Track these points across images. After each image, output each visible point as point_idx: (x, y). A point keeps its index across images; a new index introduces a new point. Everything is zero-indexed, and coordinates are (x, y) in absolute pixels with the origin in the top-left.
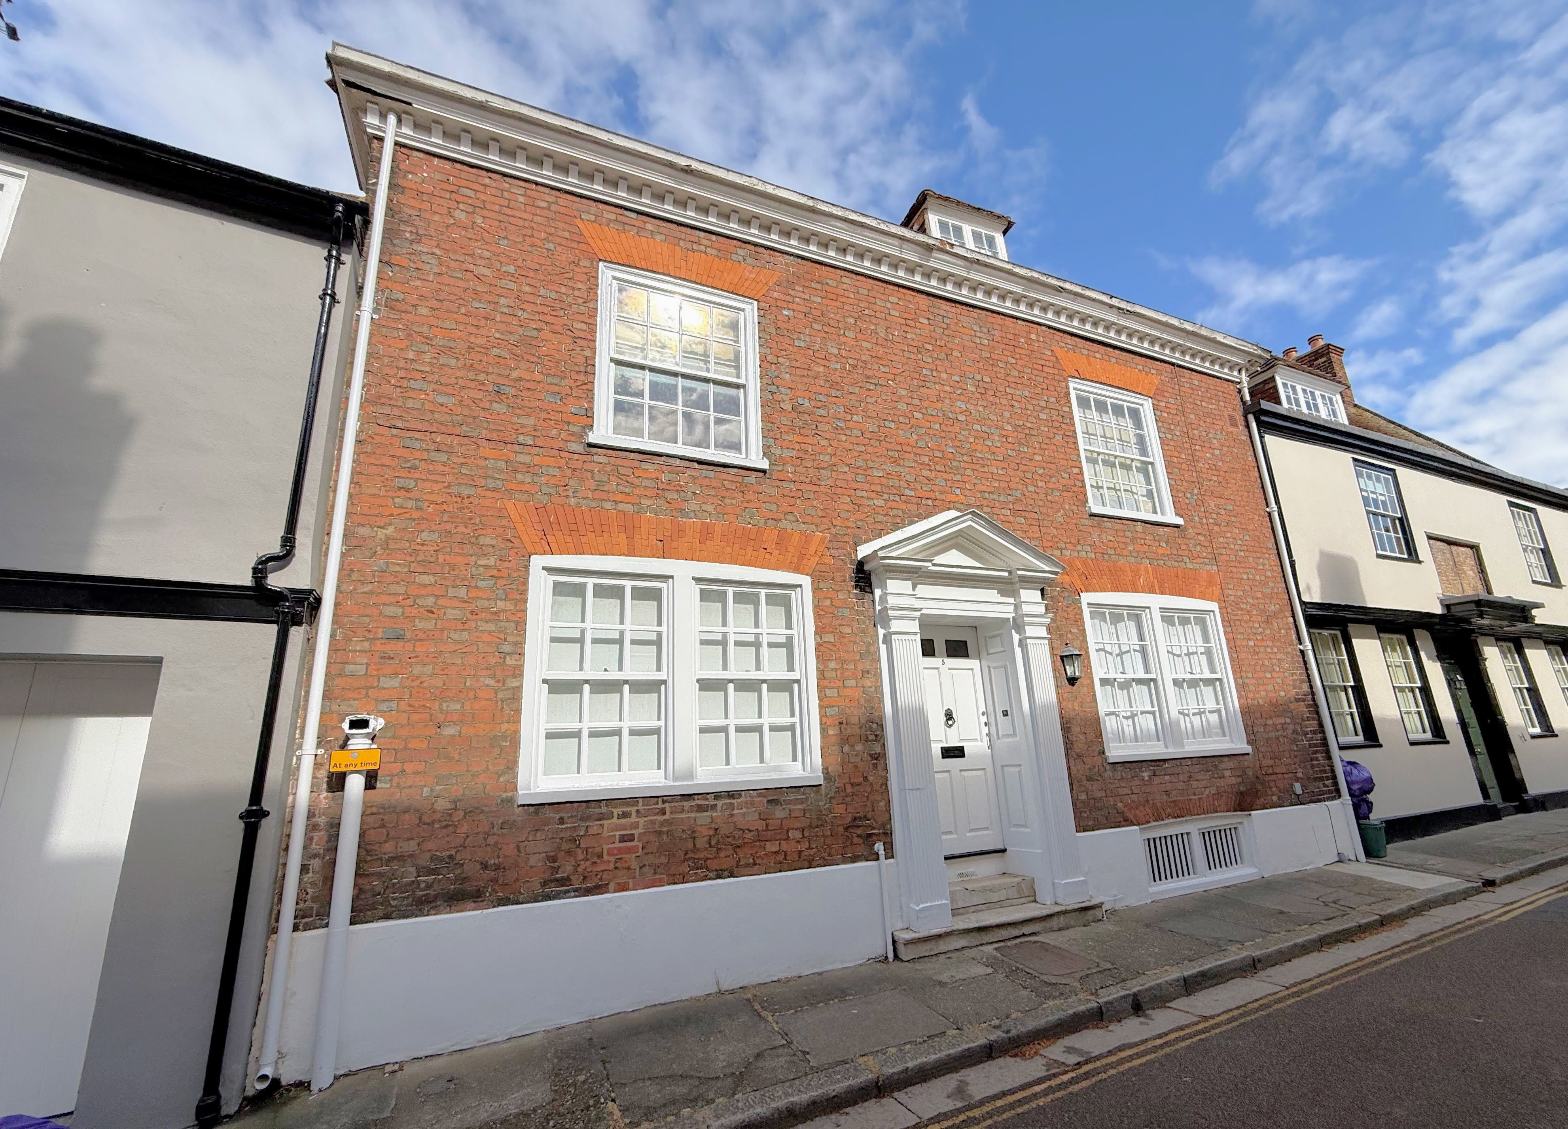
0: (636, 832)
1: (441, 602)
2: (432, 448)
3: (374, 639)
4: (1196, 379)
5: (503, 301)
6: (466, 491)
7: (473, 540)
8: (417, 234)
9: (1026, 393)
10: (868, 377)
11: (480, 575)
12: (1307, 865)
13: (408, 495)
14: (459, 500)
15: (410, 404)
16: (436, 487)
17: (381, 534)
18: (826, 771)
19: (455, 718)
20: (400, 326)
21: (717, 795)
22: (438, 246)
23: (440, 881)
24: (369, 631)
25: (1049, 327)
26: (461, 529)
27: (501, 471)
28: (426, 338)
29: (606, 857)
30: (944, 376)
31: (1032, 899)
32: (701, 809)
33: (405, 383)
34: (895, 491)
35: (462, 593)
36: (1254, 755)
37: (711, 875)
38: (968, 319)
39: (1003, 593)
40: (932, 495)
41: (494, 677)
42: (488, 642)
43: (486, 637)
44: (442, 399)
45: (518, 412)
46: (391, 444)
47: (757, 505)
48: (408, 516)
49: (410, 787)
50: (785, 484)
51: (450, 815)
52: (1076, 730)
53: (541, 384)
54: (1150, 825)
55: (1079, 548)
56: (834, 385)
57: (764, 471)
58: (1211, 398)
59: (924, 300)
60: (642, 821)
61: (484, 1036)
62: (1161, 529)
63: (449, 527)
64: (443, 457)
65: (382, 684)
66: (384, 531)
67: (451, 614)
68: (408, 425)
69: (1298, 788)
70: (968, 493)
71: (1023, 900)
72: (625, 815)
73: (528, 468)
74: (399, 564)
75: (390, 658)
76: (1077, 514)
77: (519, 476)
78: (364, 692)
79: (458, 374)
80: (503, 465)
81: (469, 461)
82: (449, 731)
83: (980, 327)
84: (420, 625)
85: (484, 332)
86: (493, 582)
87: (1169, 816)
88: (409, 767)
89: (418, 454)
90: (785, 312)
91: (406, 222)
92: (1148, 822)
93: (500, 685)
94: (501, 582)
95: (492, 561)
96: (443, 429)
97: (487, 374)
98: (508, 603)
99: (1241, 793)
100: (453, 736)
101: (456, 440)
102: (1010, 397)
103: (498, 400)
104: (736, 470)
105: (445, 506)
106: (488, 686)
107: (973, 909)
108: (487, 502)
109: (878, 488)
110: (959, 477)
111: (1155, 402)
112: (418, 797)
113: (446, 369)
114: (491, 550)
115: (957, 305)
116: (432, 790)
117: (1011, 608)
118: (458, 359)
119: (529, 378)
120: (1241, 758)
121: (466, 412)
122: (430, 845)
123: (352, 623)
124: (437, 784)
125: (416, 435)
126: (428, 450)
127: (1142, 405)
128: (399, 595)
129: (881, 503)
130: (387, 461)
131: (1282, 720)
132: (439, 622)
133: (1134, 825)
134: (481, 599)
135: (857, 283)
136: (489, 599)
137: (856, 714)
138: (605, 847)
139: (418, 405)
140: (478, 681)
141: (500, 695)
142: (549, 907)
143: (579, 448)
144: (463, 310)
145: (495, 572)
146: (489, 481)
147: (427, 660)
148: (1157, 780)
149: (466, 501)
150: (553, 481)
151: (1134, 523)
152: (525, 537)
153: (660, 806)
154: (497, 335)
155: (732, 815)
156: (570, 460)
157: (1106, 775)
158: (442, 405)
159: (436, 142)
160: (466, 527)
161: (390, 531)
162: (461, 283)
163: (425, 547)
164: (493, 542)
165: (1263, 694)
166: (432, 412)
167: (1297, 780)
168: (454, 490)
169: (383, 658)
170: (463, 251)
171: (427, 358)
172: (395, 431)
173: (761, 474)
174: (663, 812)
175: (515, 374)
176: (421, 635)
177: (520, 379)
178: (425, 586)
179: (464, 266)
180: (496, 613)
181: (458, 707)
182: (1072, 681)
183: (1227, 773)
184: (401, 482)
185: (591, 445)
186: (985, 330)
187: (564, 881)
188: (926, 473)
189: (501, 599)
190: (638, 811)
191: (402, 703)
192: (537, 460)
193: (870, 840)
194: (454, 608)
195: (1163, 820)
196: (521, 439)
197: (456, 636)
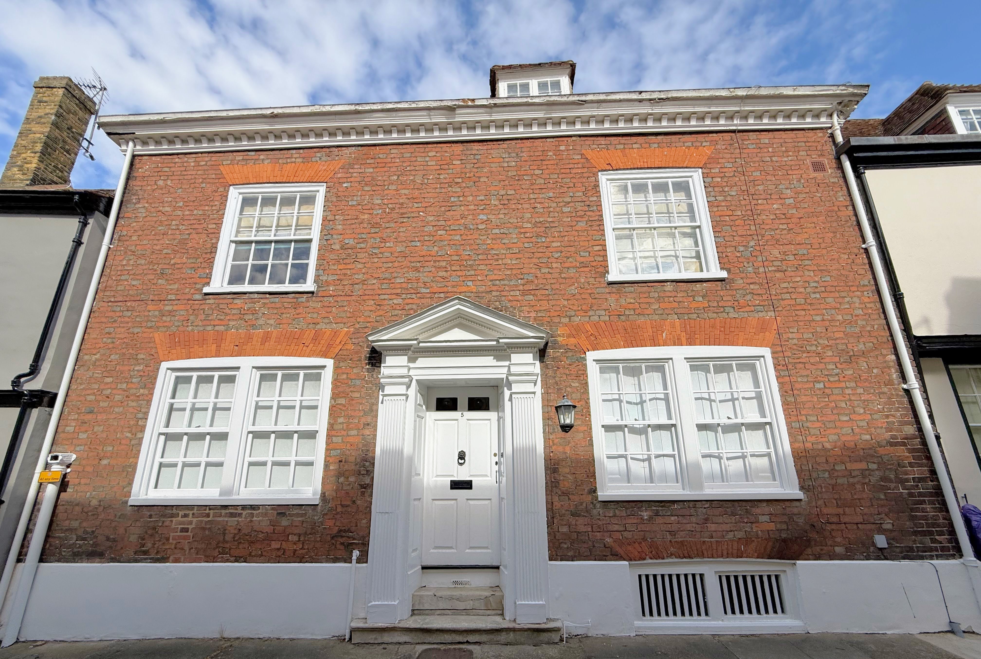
0: (190, 527)
1: (114, 392)
2: (125, 309)
3: (81, 413)
4: (765, 138)
5: (174, 223)
6: (136, 330)
7: (135, 357)
8: (139, 199)
9: (551, 194)
10: (402, 214)
11: (134, 375)
12: (889, 629)
13: (110, 336)
14: (132, 335)
15: (119, 289)
16: (123, 330)
17: (94, 358)
18: (323, 495)
19: (109, 455)
20: (122, 249)
21: (244, 507)
22: (147, 202)
23: (85, 544)
24: (79, 409)
25: (580, 136)
26: (131, 351)
27: (156, 317)
28: (133, 252)
29: (171, 541)
30: (470, 198)
31: (501, 612)
32: (232, 515)
33: (119, 278)
34: (413, 291)
35: (124, 386)
36: (809, 502)
37: (232, 559)
38: (496, 151)
39: (498, 358)
40: (445, 289)
41: (130, 432)
42: (132, 413)
43: (131, 410)
44: (134, 283)
45: (171, 282)
46: (107, 311)
47: (304, 316)
48: (107, 347)
49: (82, 492)
50: (325, 299)
51: (96, 508)
52: (564, 470)
53: (185, 265)
54: (645, 562)
55: (591, 313)
56: (374, 225)
57: (312, 293)
58: (787, 151)
59: (460, 147)
60: (195, 520)
61: (87, 636)
62: (698, 285)
63: (124, 351)
64: (129, 314)
65: (80, 437)
66: (96, 356)
67: (118, 397)
68: (116, 300)
69: (881, 541)
70: (478, 283)
71: (489, 612)
72: (186, 516)
73: (171, 313)
74: (98, 373)
75: (86, 423)
76: (594, 285)
77: (164, 318)
78: (71, 441)
79: (145, 267)
80: (158, 313)
81: (141, 314)
82: (105, 462)
83: (509, 153)
84: (102, 404)
85: (161, 242)
86: (140, 379)
87: (671, 555)
88: (83, 481)
89: (118, 314)
90: (345, 185)
91: (134, 195)
92: (644, 559)
93: (134, 436)
94: (144, 379)
95: (141, 368)
96: (133, 299)
97: (159, 264)
98: (145, 390)
99: (784, 541)
100: (106, 465)
101: (137, 303)
102: (533, 201)
103: (162, 278)
104: (293, 295)
105: (125, 340)
106: (127, 437)
107: (438, 612)
108: (145, 335)
109: (399, 291)
110: (473, 273)
111: (705, 171)
112: (84, 498)
113: (139, 266)
114: (142, 361)
115: (489, 143)
116: (91, 494)
117: (502, 370)
118: (146, 260)
119: (179, 262)
120: (787, 504)
121: (145, 287)
122: (85, 524)
123: (73, 405)
124: (94, 491)
125: (119, 304)
126: (123, 311)
127: (691, 177)
128: (95, 389)
129: (400, 301)
130: (104, 320)
131: (863, 466)
132: (111, 403)
133: (624, 560)
134: (133, 388)
135: (403, 151)
136: (136, 389)
137: (352, 455)
138: (172, 534)
139: (123, 288)
140: (123, 434)
141: (133, 442)
142: (134, 566)
143: (200, 297)
144: (153, 233)
145: (142, 373)
146: (149, 323)
147: (101, 423)
148: (659, 520)
149: (136, 335)
150: (182, 318)
151: (662, 284)
152: (160, 352)
153: (207, 511)
154: (167, 242)
155: (251, 521)
156: (194, 304)
157: (595, 512)
158: (134, 286)
159: (152, 149)
160: (133, 350)
161: (98, 356)
162: (155, 219)
163: (112, 363)
164: (144, 357)
165: (833, 438)
166: (129, 290)
167: (881, 531)
168: (131, 330)
169: (82, 423)
170: (159, 201)
171: (131, 262)
172: (110, 304)
173: (310, 295)
174: (208, 515)
175: (173, 262)
176: (101, 410)
177: (175, 264)
178: (107, 383)
179: (158, 209)
180: (138, 396)
181: (111, 448)
182: (566, 428)
183: (762, 518)
184: (107, 330)
185: (206, 294)
186: (514, 155)
187: (145, 553)
188: (441, 274)
189: (142, 388)
190: (193, 514)
191: (86, 446)
192: (175, 308)
193: (349, 547)
194: (119, 395)
195: (663, 559)
196: (169, 297)
197: (116, 410)
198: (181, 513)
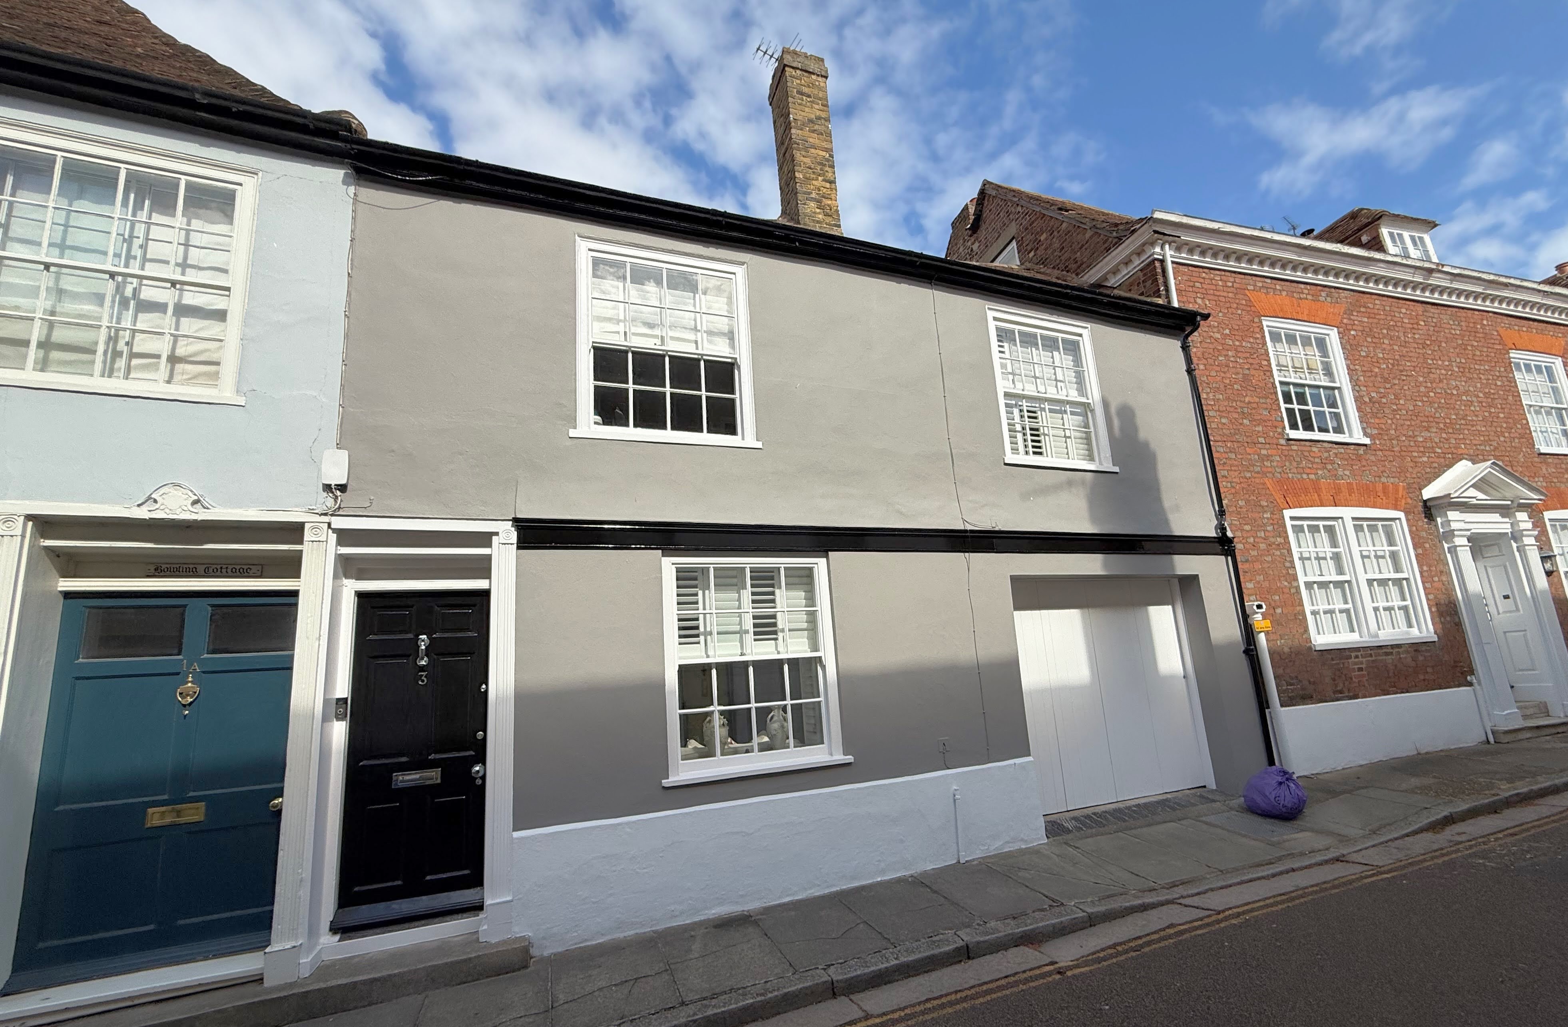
0: (1363, 666)
1: (1256, 540)
2: (1229, 450)
6: (1247, 475)
7: (1258, 503)
9: (1487, 367)
10: (1401, 371)
11: (1266, 523)
13: (1227, 480)
14: (1246, 480)
16: (1237, 474)
18: (1435, 633)
21: (1392, 646)
25: (1495, 313)
27: (1257, 461)
29: (1354, 679)
30: (1440, 362)
32: (1387, 654)
34: (1431, 450)
35: (1263, 534)
37: (1399, 691)
40: (1449, 451)
41: (1288, 581)
42: (1279, 562)
43: (1279, 559)
44: (1223, 421)
45: (1254, 423)
47: (1368, 468)
48: (1230, 492)
49: (1273, 640)
50: (1378, 453)
51: (1291, 655)
53: (1259, 404)
55: (1536, 479)
56: (1386, 380)
57: (1366, 445)
59: (1420, 308)
60: (1364, 660)
61: (1333, 767)
63: (1247, 496)
65: (1247, 586)
67: (1262, 546)
68: (1215, 439)
70: (1468, 447)
72: (1357, 657)
73: (1267, 458)
74: (1236, 520)
75: (1247, 572)
76: (1532, 454)
77: (1265, 463)
80: (1256, 457)
81: (1244, 457)
82: (1279, 611)
83: (1454, 321)
84: (1253, 553)
85: (1228, 375)
86: (1273, 527)
90: (1353, 332)
93: (1291, 585)
94: (1276, 527)
95: (1270, 515)
96: (1229, 439)
97: (1236, 402)
98: (1281, 539)
100: (1280, 613)
101: (1237, 445)
102: (1478, 372)
103: (1244, 417)
104: (1353, 446)
105: (1244, 485)
106: (1287, 586)
108: (1257, 481)
109: (1422, 449)
110: (1461, 436)
111: (1564, 360)
112: (1277, 646)
113: (1221, 401)
114: (1267, 508)
115: (1439, 307)
116: (1281, 642)
117: (1509, 526)
118: (1222, 395)
119: (1253, 401)
122: (1287, 671)
124: (1281, 639)
127: (1554, 363)
128: (1241, 537)
129: (1425, 459)
132: (1259, 551)
134: (1270, 537)
135: (1384, 303)
136: (1274, 537)
137: (1443, 599)
138: (1353, 674)
139: (1216, 426)
140: (1281, 583)
141: (1292, 591)
142: (1340, 704)
143: (1283, 442)
144: (1218, 363)
145: (1273, 521)
146: (1255, 468)
147: (1260, 573)
149: (1249, 481)
150: (1280, 464)
152: (1278, 500)
153: (1369, 652)
154: (1234, 376)
155: (1400, 658)
156: (1282, 450)
158: (1224, 425)
159: (1184, 257)
160: (1253, 496)
163: (1242, 510)
164: (1267, 504)
166: (1222, 429)
168: (1243, 475)
171: (1211, 396)
173: (1365, 448)
174: (1371, 655)
175: (1247, 400)
176: (1254, 559)
178: (1248, 531)
180: (1279, 545)
181: (1278, 598)
182: (1548, 573)
185: (1289, 439)
186: (1457, 323)
187: (1341, 692)
188: (1444, 435)
189: (1279, 537)
190: (1361, 655)
191: (1258, 596)
192: (1269, 452)
193: (1464, 674)
194: (1262, 543)
196: (1260, 440)
197: (1267, 559)
198: (1353, 654)
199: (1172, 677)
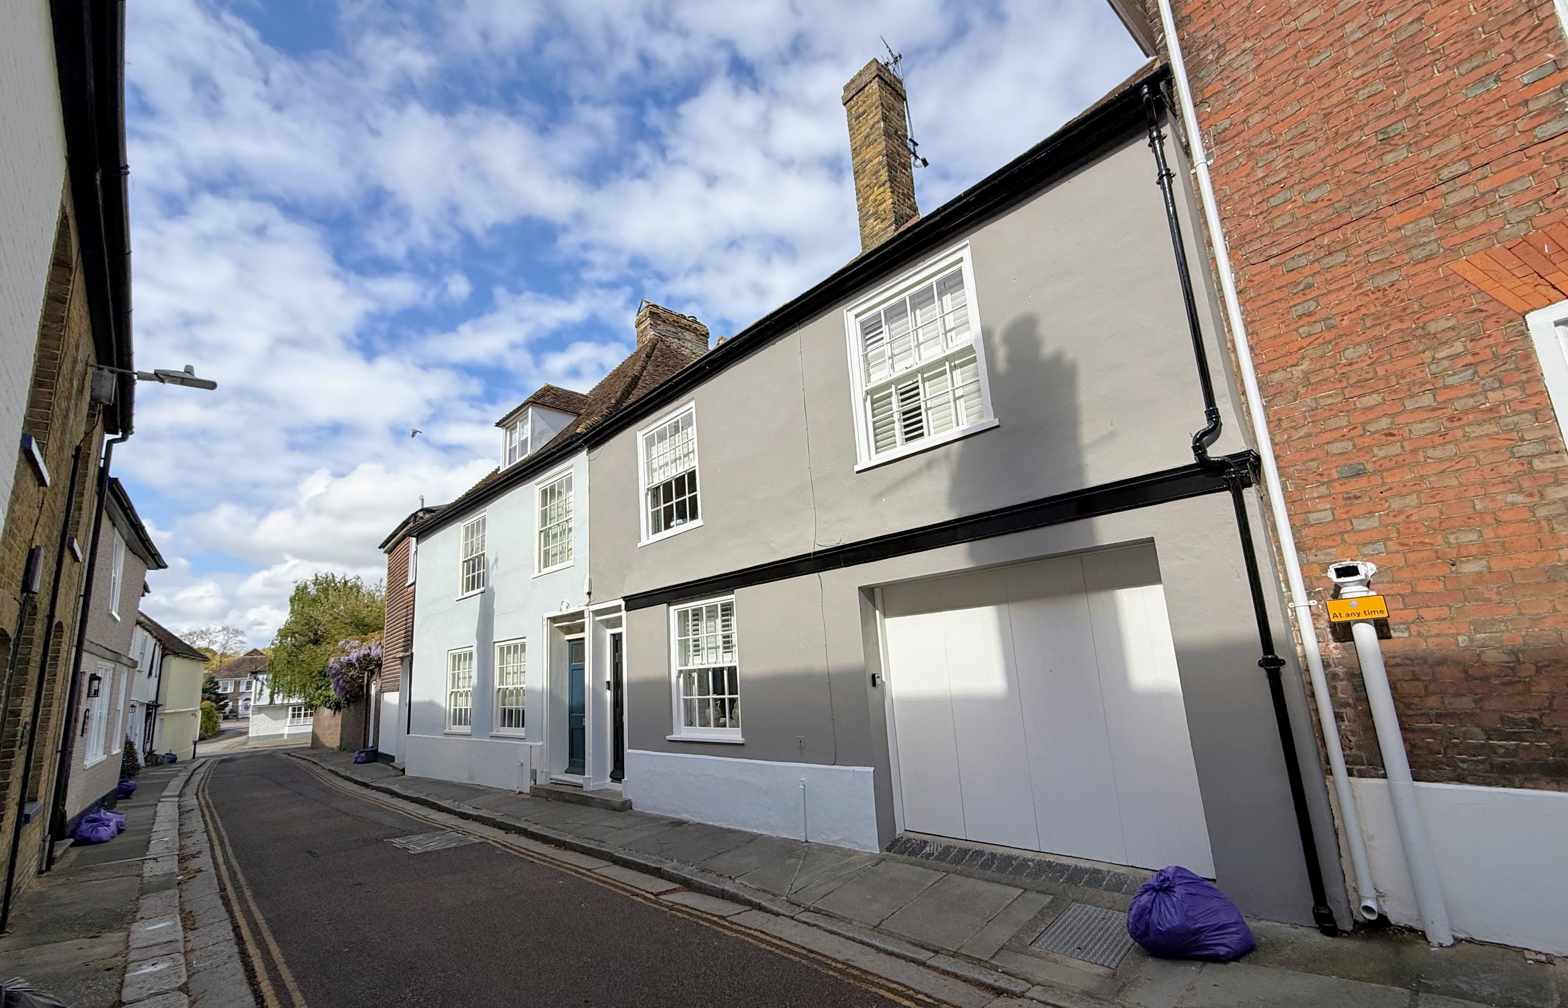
1: (1399, 419)
2: (1322, 254)
3: (1329, 482)
5: (1349, 28)
6: (1384, 281)
7: (1420, 332)
11: (1445, 370)
13: (1313, 319)
14: (1380, 294)
15: (1278, 223)
16: (1343, 295)
17: (1297, 372)
19: (1474, 550)
20: (1238, 153)
22: (1246, 38)
23: (1525, 748)
24: (1322, 475)
26: (1396, 326)
27: (1428, 231)
28: (1270, 143)
33: (1264, 207)
35: (1427, 400)
41: (1520, 491)
42: (1493, 449)
43: (1487, 444)
44: (1313, 196)
45: (1426, 143)
46: (1273, 276)
48: (1321, 340)
49: (1438, 635)
51: (1512, 669)
53: (1452, 84)
63: (1377, 331)
64: (1341, 257)
65: (1356, 527)
66: (1300, 368)
67: (1418, 429)
68: (1284, 247)
73: (1473, 204)
74: (1330, 396)
75: (1357, 498)
77: (1462, 223)
78: (1338, 538)
79: (1323, 154)
80: (1430, 222)
81: (1375, 244)
82: (1471, 567)
84: (1381, 453)
85: (1336, 85)
86: (1470, 372)
88: (1426, 613)
89: (1307, 271)
91: (1204, 47)
93: (1536, 499)
94: (1482, 369)
95: (1458, 347)
96: (1328, 226)
97: (1361, 128)
98: (1508, 391)
100: (1479, 574)
101: (1349, 230)
103: (1389, 148)
105: (1363, 311)
106: (1513, 504)
108: (1423, 279)
112: (1453, 647)
113: (1304, 160)
114: (1452, 334)
116: (1471, 640)
118: (1315, 139)
119: (1428, 90)
121: (1349, 190)
122: (1493, 704)
123: (1300, 471)
124: (1476, 631)
125: (1298, 251)
126: (1318, 260)
128: (1342, 428)
130: (1276, 296)
132: (1406, 444)
134: (1459, 398)
136: (1472, 396)
139: (1288, 219)
140: (1493, 500)
141: (1542, 512)
144: (1301, 81)
145: (1469, 359)
146: (1415, 252)
147: (1404, 491)
149: (1391, 293)
150: (1529, 196)
152: (1503, 296)
154: (1358, 74)
156: (1547, 152)
158: (1316, 202)
160: (1401, 321)
161: (1306, 365)
162: (1287, 54)
163: (1355, 366)
164: (1452, 322)
166: (1307, 217)
168: (1369, 286)
169: (1349, 499)
170: (1276, 17)
171: (1279, 163)
172: (1272, 262)
175: (1402, 102)
176: (1386, 464)
177: (1413, 101)
178: (1370, 408)
179: (1284, 32)
180: (1490, 410)
181: (1474, 536)
184: (1300, 310)
189: (1493, 390)
191: (1390, 543)
192: (1484, 186)
194: (1421, 422)
196: (1445, 174)
197: (1438, 453)
199: (1156, 697)
